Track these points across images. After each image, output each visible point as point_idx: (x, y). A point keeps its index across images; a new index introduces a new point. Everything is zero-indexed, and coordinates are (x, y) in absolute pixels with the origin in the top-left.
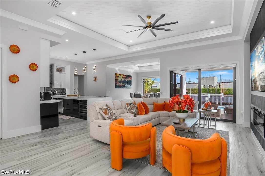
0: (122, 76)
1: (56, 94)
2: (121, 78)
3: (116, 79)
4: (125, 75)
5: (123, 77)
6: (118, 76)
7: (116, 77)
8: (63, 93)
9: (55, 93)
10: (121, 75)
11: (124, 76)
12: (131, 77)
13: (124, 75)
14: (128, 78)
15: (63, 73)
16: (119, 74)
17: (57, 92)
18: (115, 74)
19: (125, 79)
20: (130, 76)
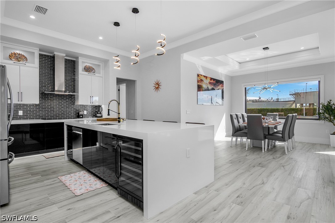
0: (209, 80)
1: (82, 115)
2: (206, 83)
3: (198, 85)
4: (214, 79)
5: (210, 83)
6: (202, 80)
7: (198, 82)
8: (98, 115)
9: (81, 113)
10: (206, 77)
11: (212, 81)
12: (223, 84)
13: (211, 79)
14: (218, 86)
15: (96, 75)
16: (204, 76)
17: (85, 112)
18: (196, 76)
19: (213, 87)
20: (222, 82)
